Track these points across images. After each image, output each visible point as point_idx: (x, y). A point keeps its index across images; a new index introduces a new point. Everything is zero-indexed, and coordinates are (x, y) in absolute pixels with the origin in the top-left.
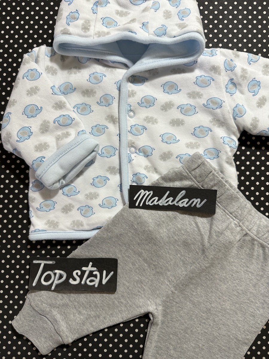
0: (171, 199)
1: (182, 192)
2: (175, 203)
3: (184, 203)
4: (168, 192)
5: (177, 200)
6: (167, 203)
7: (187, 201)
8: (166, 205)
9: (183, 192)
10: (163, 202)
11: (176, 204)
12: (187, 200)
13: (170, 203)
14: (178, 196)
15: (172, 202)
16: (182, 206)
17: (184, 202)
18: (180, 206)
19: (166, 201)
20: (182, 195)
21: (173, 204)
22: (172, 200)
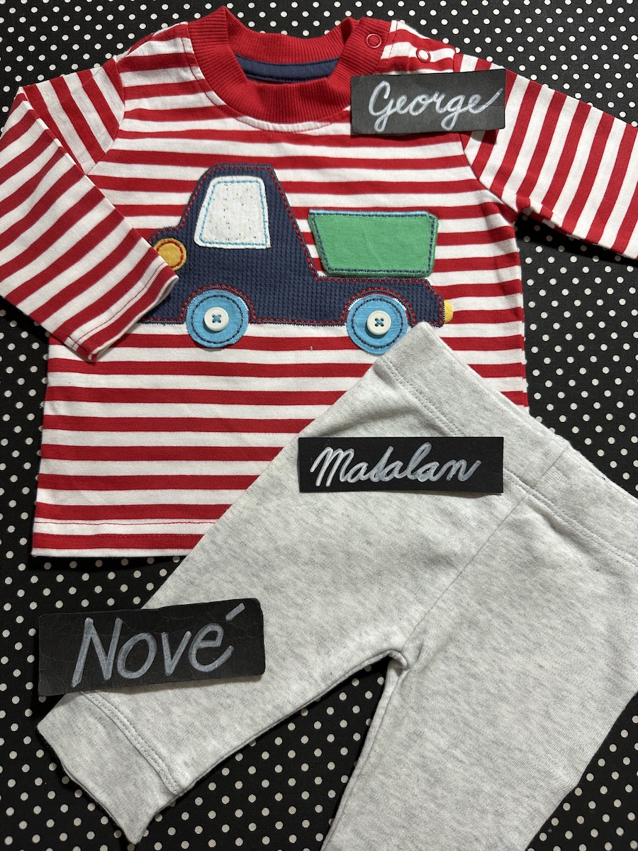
0: (399, 464)
1: (422, 448)
2: (407, 473)
3: (429, 473)
4: (390, 450)
5: (412, 465)
6: (388, 474)
7: (436, 468)
8: (388, 479)
9: (426, 447)
10: (378, 473)
11: (410, 477)
12: (434, 465)
13: (396, 475)
14: (414, 458)
15: (400, 472)
16: (425, 480)
17: (428, 470)
18: (420, 480)
19: (387, 472)
20: (424, 455)
21: (404, 476)
22: (399, 468)
